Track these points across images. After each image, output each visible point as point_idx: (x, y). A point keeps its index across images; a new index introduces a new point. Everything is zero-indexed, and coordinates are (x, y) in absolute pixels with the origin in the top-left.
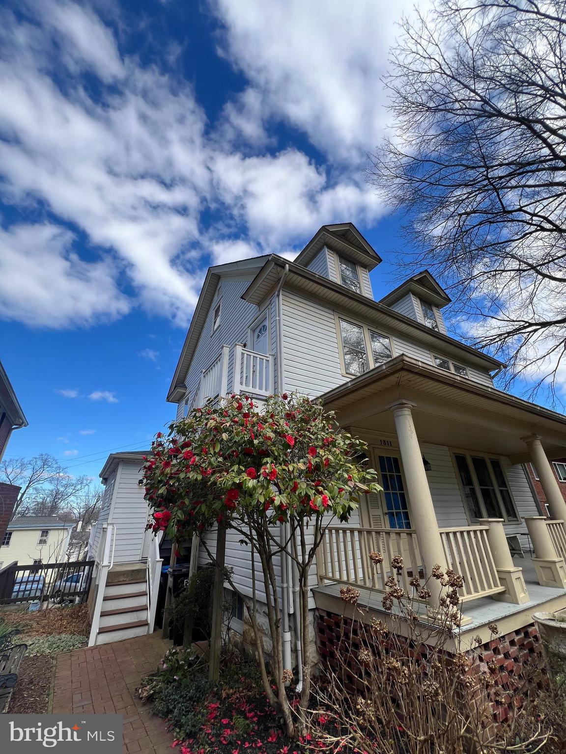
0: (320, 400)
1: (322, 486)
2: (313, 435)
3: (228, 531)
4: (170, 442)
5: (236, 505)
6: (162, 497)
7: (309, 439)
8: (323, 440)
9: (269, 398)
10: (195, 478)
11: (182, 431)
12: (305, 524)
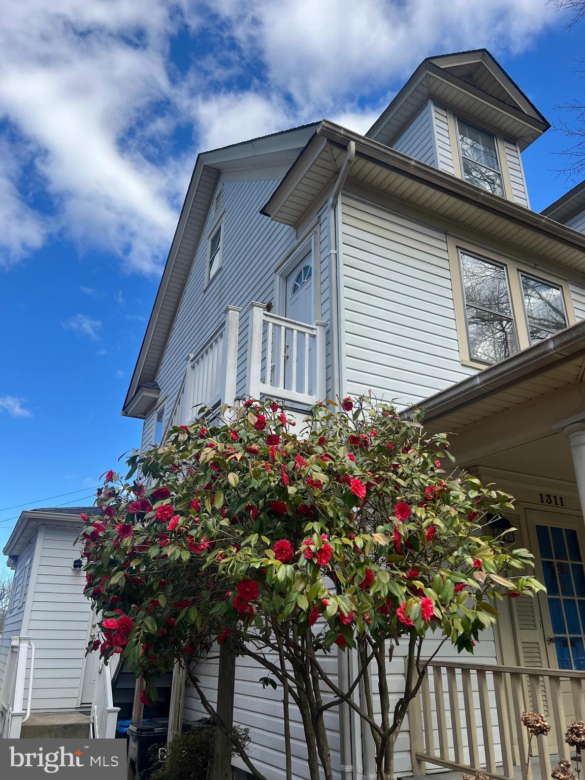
0: (418, 411)
1: (422, 580)
2: (404, 479)
3: (240, 660)
4: (130, 489)
5: (255, 611)
6: (118, 593)
7: (396, 488)
8: (423, 488)
9: (316, 407)
10: (177, 556)
11: (152, 469)
12: (387, 653)
